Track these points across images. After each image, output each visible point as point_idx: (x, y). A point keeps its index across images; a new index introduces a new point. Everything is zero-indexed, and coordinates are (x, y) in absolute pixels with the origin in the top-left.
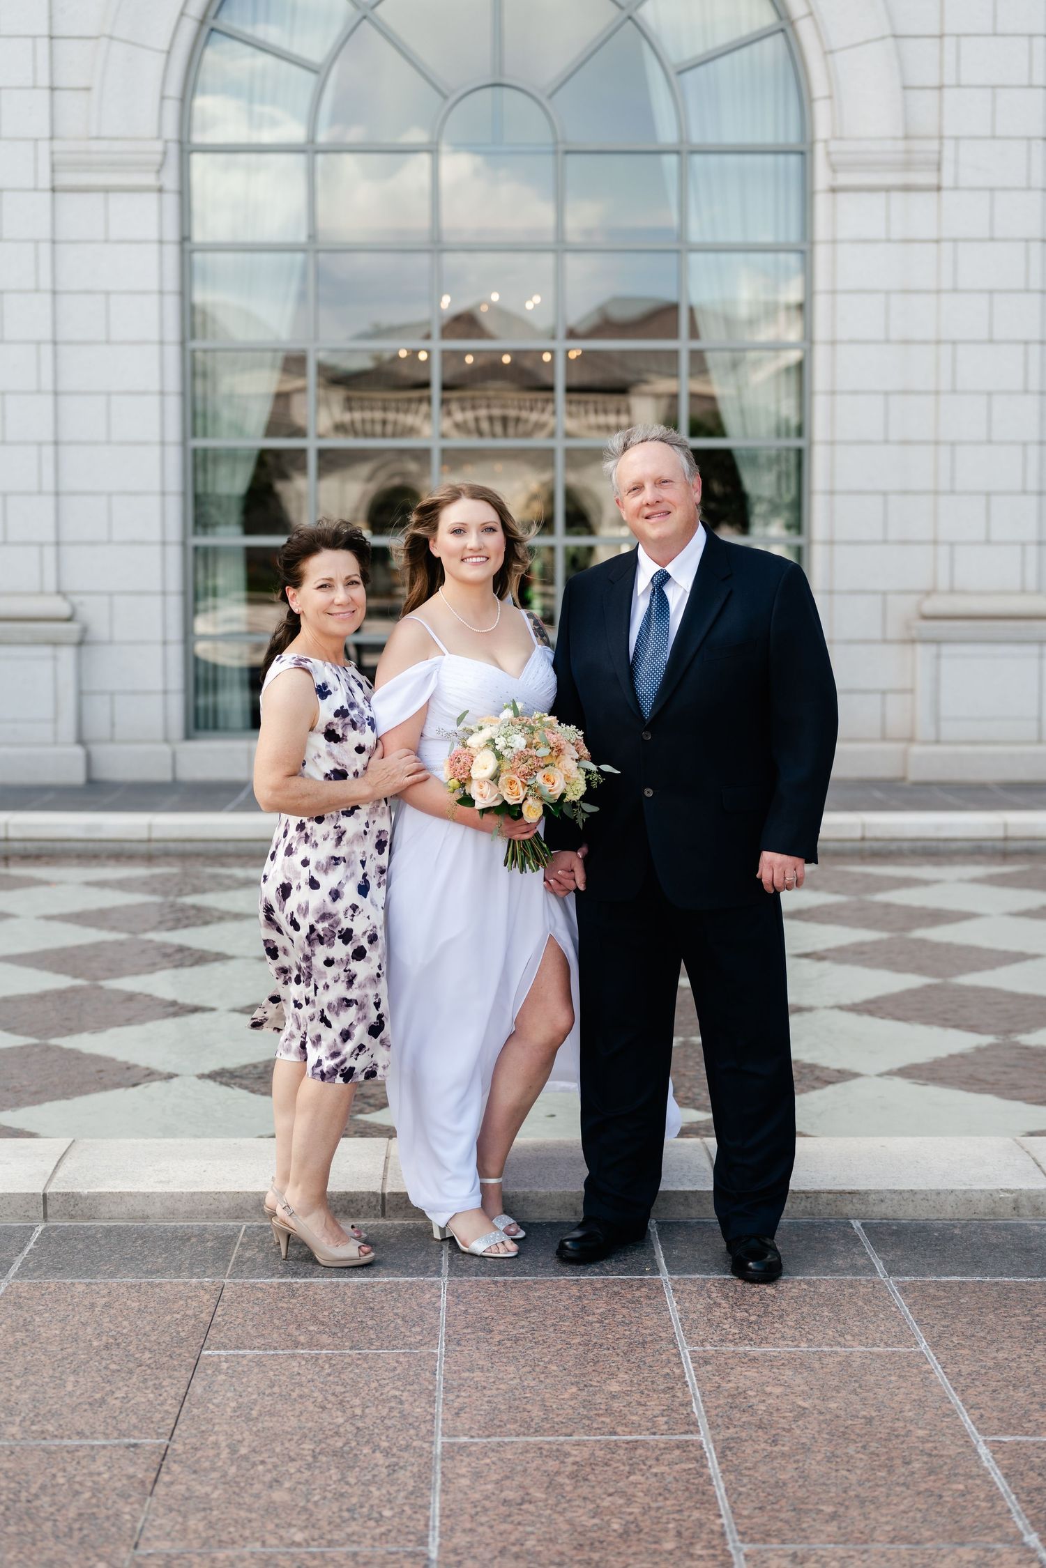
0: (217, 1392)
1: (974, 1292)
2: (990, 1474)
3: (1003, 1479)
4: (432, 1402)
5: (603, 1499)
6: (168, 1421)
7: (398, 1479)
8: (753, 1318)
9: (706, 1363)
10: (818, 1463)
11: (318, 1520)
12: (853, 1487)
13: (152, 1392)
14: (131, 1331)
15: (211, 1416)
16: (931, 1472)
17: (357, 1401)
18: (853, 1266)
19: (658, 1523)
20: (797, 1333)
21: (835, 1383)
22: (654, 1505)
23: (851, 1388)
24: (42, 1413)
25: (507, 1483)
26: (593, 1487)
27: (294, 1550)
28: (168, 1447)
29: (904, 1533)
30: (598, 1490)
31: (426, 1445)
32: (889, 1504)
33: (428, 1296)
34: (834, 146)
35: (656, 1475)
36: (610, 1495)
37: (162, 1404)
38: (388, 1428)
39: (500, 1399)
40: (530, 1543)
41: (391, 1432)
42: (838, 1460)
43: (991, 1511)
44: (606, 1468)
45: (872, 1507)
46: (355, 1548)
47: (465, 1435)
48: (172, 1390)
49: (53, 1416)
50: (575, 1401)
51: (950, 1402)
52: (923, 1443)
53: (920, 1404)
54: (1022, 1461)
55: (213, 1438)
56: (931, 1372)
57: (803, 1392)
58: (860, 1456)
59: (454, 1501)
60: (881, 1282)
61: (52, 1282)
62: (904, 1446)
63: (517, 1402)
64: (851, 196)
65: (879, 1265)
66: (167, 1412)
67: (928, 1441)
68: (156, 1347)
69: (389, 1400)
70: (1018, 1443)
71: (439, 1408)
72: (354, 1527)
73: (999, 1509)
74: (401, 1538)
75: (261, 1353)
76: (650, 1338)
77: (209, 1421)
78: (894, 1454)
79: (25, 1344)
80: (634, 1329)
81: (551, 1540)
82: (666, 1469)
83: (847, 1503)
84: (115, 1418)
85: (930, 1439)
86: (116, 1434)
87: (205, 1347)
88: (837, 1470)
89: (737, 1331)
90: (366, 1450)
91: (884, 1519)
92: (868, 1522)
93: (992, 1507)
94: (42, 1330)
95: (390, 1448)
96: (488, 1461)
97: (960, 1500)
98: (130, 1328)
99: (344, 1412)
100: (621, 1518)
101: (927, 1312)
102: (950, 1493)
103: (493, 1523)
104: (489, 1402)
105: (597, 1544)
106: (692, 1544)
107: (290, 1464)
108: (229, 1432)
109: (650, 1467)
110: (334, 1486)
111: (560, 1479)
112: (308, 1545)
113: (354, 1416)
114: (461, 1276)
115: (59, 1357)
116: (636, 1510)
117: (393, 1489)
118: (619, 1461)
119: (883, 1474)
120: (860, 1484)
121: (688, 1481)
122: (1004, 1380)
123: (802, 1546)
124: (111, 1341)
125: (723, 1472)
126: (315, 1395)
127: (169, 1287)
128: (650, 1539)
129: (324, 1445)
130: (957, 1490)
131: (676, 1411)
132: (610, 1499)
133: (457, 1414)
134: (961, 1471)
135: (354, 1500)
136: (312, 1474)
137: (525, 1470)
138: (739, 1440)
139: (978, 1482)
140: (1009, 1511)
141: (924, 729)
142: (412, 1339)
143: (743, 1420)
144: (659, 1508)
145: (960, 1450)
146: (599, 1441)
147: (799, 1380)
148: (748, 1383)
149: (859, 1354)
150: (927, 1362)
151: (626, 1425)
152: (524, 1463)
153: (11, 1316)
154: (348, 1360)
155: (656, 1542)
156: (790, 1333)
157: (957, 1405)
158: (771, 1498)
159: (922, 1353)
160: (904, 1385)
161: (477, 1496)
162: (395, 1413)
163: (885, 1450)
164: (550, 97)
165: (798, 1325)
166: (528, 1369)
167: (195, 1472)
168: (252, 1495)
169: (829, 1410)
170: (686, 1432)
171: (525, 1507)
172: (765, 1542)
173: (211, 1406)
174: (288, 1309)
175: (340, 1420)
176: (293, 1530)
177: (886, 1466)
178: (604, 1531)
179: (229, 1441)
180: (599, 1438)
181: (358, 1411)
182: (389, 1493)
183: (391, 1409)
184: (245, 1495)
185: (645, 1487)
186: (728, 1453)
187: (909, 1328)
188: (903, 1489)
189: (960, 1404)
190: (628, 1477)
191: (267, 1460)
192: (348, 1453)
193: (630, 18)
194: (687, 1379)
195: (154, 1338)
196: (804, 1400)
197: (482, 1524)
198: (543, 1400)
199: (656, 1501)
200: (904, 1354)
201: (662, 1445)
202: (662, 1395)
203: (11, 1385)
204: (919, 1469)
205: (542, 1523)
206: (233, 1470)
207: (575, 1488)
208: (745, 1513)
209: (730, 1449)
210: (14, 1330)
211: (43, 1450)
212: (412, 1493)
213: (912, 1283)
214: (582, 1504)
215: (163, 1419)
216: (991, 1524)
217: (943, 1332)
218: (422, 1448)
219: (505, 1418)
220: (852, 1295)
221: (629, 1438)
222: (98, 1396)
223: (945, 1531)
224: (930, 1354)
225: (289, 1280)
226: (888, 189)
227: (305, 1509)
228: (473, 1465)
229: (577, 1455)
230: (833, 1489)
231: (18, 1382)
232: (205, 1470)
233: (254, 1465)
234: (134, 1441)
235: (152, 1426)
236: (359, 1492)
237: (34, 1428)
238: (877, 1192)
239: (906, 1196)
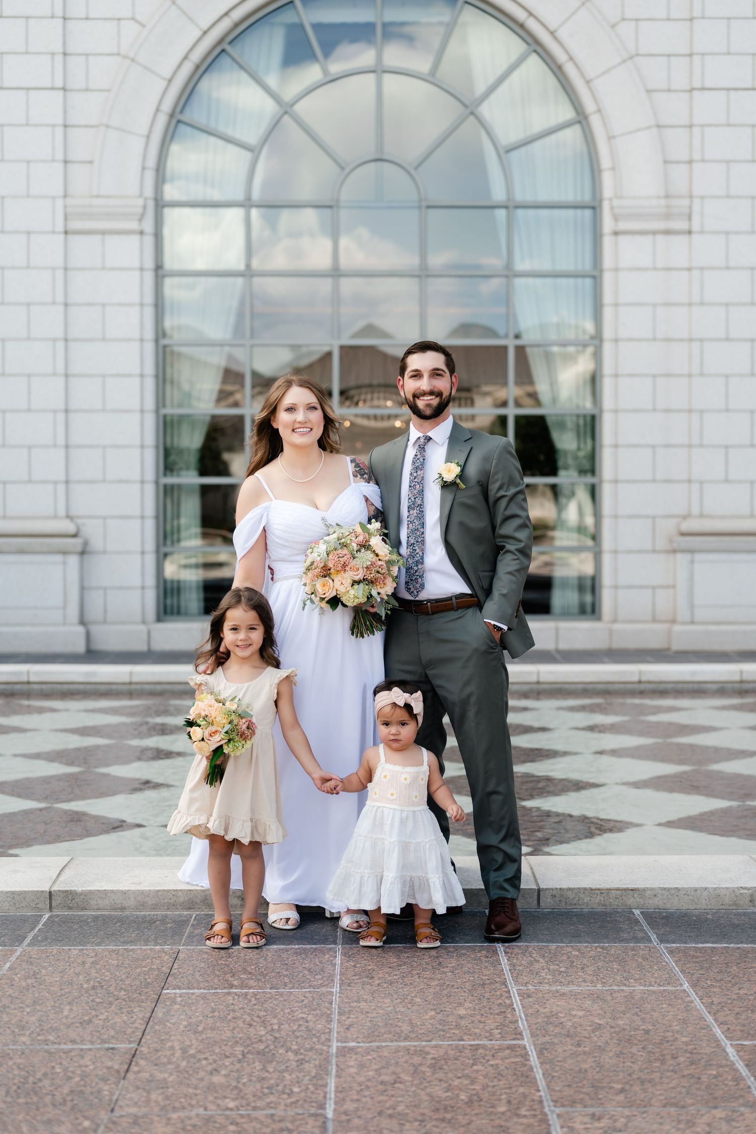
0: (173, 1015)
1: (722, 953)
2: (735, 1064)
3: (745, 1068)
4: (330, 1021)
5: (453, 1081)
6: (137, 1034)
7: (304, 1069)
8: (562, 969)
9: (529, 996)
10: (610, 1058)
11: (246, 1094)
12: (636, 1073)
13: (126, 1016)
14: (111, 978)
15: (168, 1030)
16: (692, 1063)
17: (275, 1021)
18: (635, 938)
19: (494, 1095)
20: (595, 978)
21: (622, 1009)
22: (491, 1084)
23: (634, 1010)
24: (45, 1028)
25: (384, 1071)
26: (446, 1073)
27: (228, 1113)
28: (136, 1050)
29: (673, 1101)
31: (325, 1048)
32: (662, 1083)
33: (327, 956)
34: (616, 203)
35: (492, 1065)
36: (459, 1078)
37: (133, 1023)
38: (297, 1037)
39: (379, 1019)
40: (401, 1108)
41: (299, 1040)
42: (625, 1056)
43: (736, 1088)
44: (456, 1062)
45: (650, 1085)
46: (272, 1111)
47: (353, 1041)
48: (140, 1014)
49: (53, 1030)
50: (433, 1020)
51: (705, 1021)
52: (686, 1045)
53: (684, 1021)
55: (170, 1044)
56: (692, 1002)
57: (599, 1014)
58: (641, 1053)
59: (345, 1082)
60: (655, 948)
61: (55, 949)
62: (673, 1047)
63: (391, 1021)
64: (629, 237)
65: (654, 937)
66: (136, 1028)
67: (690, 1044)
68: (129, 988)
69: (298, 1020)
71: (335, 1025)
72: (272, 1098)
73: (742, 1086)
74: (306, 1105)
75: (206, 991)
76: (488, 982)
77: (167, 1033)
78: (665, 1052)
79: (34, 987)
80: (476, 976)
81: (415, 1106)
82: (499, 1062)
83: (631, 1082)
84: (98, 1031)
85: (692, 1043)
86: (99, 1041)
87: (165, 987)
88: (624, 1063)
89: (551, 977)
90: (281, 1051)
91: (658, 1093)
92: (646, 1094)
93: (737, 1085)
94: (47, 978)
95: (299, 1050)
96: (370, 1057)
97: (714, 1081)
98: (109, 975)
99: (265, 1027)
100: (467, 1092)
101: (688, 966)
102: (706, 1076)
103: (373, 1095)
104: (370, 1021)
105: (449, 1108)
106: (518, 1108)
107: (226, 1060)
108: (182, 1040)
109: (488, 1060)
110: (257, 1073)
111: (423, 1069)
112: (238, 1109)
113: (273, 1030)
114: (351, 944)
115: (59, 994)
116: (477, 1087)
117: (300, 1075)
118: (465, 1057)
119: (657, 1064)
120: (641, 1071)
121: (515, 1069)
122: (744, 1007)
123: (599, 1109)
124: (97, 984)
125: (541, 1063)
126: (245, 1017)
127: (139, 951)
128: (489, 1105)
129: (250, 1048)
130: (711, 1075)
131: (507, 1026)
132: (459, 1080)
133: (348, 1029)
134: (714, 1062)
135: (272, 1082)
136: (242, 1066)
137: (397, 1063)
138: (553, 1044)
139: (727, 1069)
140: (749, 1087)
141: (683, 613)
142: (316, 983)
143: (556, 1031)
144: (494, 1086)
145: (713, 1050)
146: (451, 1045)
147: (596, 1007)
148: (559, 1008)
149: (639, 991)
150: (689, 996)
151: (470, 1035)
152: (396, 1059)
153: (24, 970)
154: (268, 996)
155: (492, 1107)
156: (589, 978)
157: (710, 1022)
158: (576, 1079)
159: (684, 990)
160: (672, 1010)
161: (362, 1079)
162: (303, 1028)
163: (659, 1050)
164: (416, 168)
165: (595, 974)
166: (399, 1001)
167: (156, 1065)
168: (198, 1079)
169: (618, 1026)
170: (514, 1039)
171: (397, 1085)
172: (572, 1107)
173: (169, 1024)
174: (225, 964)
175: (263, 1033)
176: (227, 1100)
177: (659, 1059)
178: (454, 1100)
179: (182, 1046)
180: (450, 1043)
181: (276, 1027)
182: (297, 1077)
183: (300, 1026)
184: (193, 1079)
185: (484, 1073)
186: (545, 1051)
187: (675, 975)
188: (672, 1074)
189: (713, 1021)
190: (472, 1067)
191: (209, 1057)
192: (268, 1053)
193: (472, 113)
194: (515, 1007)
195: (127, 983)
196: (600, 1019)
197: (365, 1096)
198: (410, 1020)
199: (492, 1081)
200: (672, 991)
201: (497, 1047)
202: (497, 1017)
203: (23, 1011)
204: (684, 1062)
205: (409, 1096)
206: (184, 1063)
207: (433, 1074)
208: (557, 1088)
209: (546, 1049)
210: (25, 978)
211: (46, 1052)
212: (314, 1077)
213: (677, 948)
214: (439, 1084)
215: (133, 1032)
216: (736, 1095)
217: (700, 978)
218: (322, 1050)
219: (383, 1031)
220: (634, 955)
221: (472, 1043)
222: (86, 1018)
223: (702, 1100)
224: (691, 991)
226: (654, 233)
227: (236, 1087)
228: (359, 1060)
229: (435, 1053)
230: (621, 1074)
231: (28, 1010)
232: (164, 1064)
233: (199, 1060)
234: (111, 1046)
235: (125, 1036)
236: (276, 1077)
237: (39, 1038)
238: (652, 889)
239: (673, 892)
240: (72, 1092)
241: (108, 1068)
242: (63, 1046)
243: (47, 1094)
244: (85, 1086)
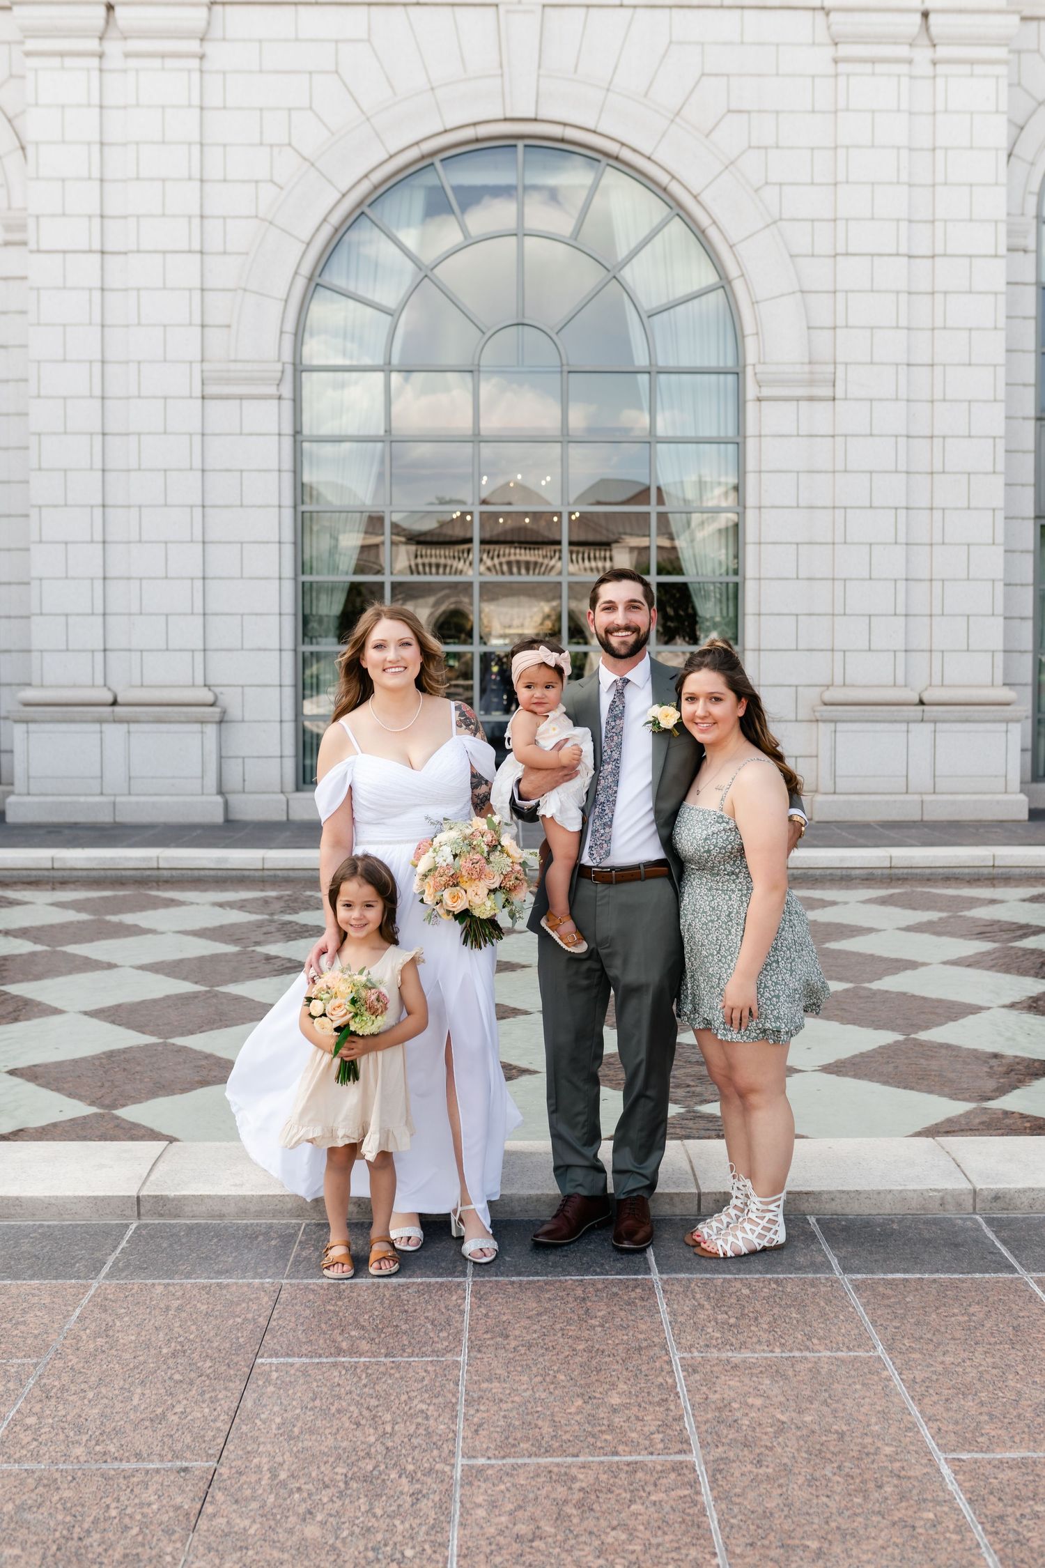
0: (265, 1406)
1: (917, 1290)
2: (955, 1498)
3: (968, 1507)
4: (454, 1418)
6: (218, 1441)
7: (420, 1510)
8: (732, 1321)
9: (695, 1371)
10: (800, 1487)
12: (834, 1517)
13: (208, 1406)
15: (257, 1434)
16: (902, 1497)
17: (388, 1417)
18: (813, 1264)
20: (771, 1337)
21: (808, 1393)
22: (654, 1541)
23: (822, 1398)
24: (107, 1430)
25: (520, 1514)
28: (214, 1472)
30: (603, 1523)
32: (868, 1538)
33: (454, 1298)
35: (654, 1503)
36: (614, 1529)
37: (214, 1420)
38: (414, 1448)
39: (514, 1413)
41: (416, 1453)
42: (818, 1484)
43: (961, 1546)
44: (609, 1496)
45: (853, 1541)
47: (483, 1456)
48: (226, 1404)
49: (116, 1434)
50: (580, 1416)
51: (910, 1414)
52: (891, 1462)
53: (884, 1416)
54: (982, 1483)
55: (256, 1461)
56: (889, 1379)
57: (780, 1403)
58: (837, 1478)
59: (471, 1536)
60: (837, 1281)
61: (136, 1284)
62: (875, 1466)
63: (530, 1417)
65: (834, 1262)
66: (218, 1429)
67: (896, 1460)
68: (216, 1355)
69: (415, 1415)
70: (976, 1461)
71: (461, 1425)
73: (968, 1542)
75: (308, 1361)
76: (644, 1344)
77: (255, 1440)
79: (103, 1352)
82: (662, 1496)
83: (830, 1537)
84: (171, 1436)
85: (898, 1457)
86: (170, 1456)
87: (260, 1355)
88: (817, 1497)
89: (718, 1335)
90: (393, 1475)
93: (963, 1540)
95: (415, 1471)
96: (502, 1487)
97: (932, 1532)
98: (196, 1333)
99: (376, 1429)
100: (624, 1558)
101: (879, 1312)
102: (922, 1523)
104: (505, 1417)
108: (272, 1453)
109: (649, 1494)
110: (362, 1519)
111: (568, 1509)
113: (385, 1433)
114: (483, 1276)
115: (131, 1365)
116: (638, 1547)
117: (415, 1523)
118: (621, 1487)
119: (859, 1500)
120: (840, 1513)
121: (684, 1512)
122: (954, 1387)
124: (179, 1347)
125: (715, 1499)
126: (351, 1407)
127: (234, 1289)
129: (355, 1469)
130: (928, 1520)
131: (670, 1427)
132: (613, 1533)
133: (476, 1431)
134: (929, 1495)
135: (379, 1537)
136: (343, 1505)
137: (536, 1499)
138: (728, 1461)
139: (946, 1509)
141: (826, 783)
142: (439, 1346)
143: (730, 1437)
144: (659, 1545)
145: (925, 1471)
146: (602, 1462)
147: (776, 1391)
148: (732, 1393)
149: (826, 1360)
150: (885, 1368)
151: (626, 1444)
152: (535, 1489)
154: (382, 1369)
156: (765, 1336)
157: (916, 1416)
158: (760, 1531)
159: (879, 1357)
160: (868, 1394)
161: (492, 1530)
162: (421, 1431)
163: (858, 1471)
164: (558, 332)
165: (772, 1329)
166: (539, 1379)
167: (237, 1502)
169: (805, 1424)
170: (680, 1452)
171: (536, 1544)
173: (258, 1422)
174: (334, 1312)
175: (372, 1439)
177: (861, 1490)
179: (271, 1464)
180: (602, 1458)
181: (388, 1428)
182: (412, 1528)
183: (418, 1425)
184: (280, 1531)
185: (645, 1518)
186: (719, 1477)
187: (866, 1330)
188: (879, 1517)
189: (919, 1415)
190: (629, 1507)
191: (304, 1487)
194: (679, 1389)
195: (216, 1344)
196: (782, 1412)
198: (552, 1415)
199: (656, 1536)
200: (864, 1359)
201: (659, 1468)
202: (657, 1410)
206: (271, 1499)
209: (720, 1471)
210: (96, 1337)
211: (102, 1476)
212: (433, 1527)
213: (864, 1281)
215: (214, 1438)
217: (895, 1334)
218: (444, 1472)
219: (519, 1435)
220: (815, 1294)
221: (629, 1459)
222: (159, 1411)
224: (886, 1358)
226: (796, 399)
228: (489, 1492)
229: (584, 1479)
230: (816, 1520)
232: (246, 1499)
233: (291, 1493)
234: (184, 1464)
235: (203, 1446)
236: (384, 1527)
237: (98, 1448)
238: (829, 1192)
239: (853, 1195)
240: (126, 1556)
241: (177, 1508)
242: (125, 1465)
244: (143, 1545)
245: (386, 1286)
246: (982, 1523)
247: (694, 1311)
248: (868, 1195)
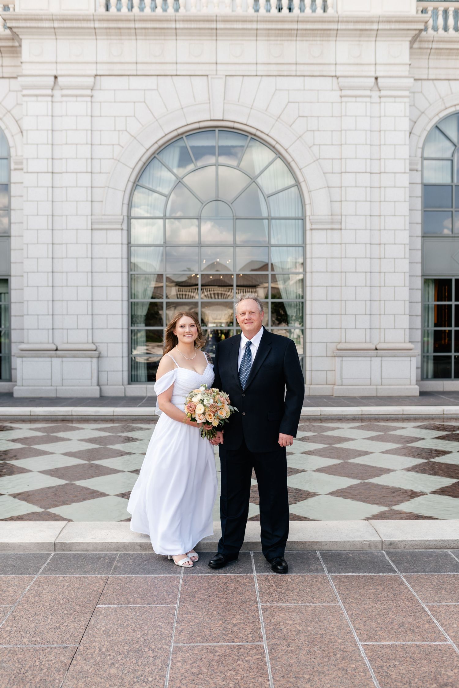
0: (99, 623)
1: (357, 580)
2: (364, 659)
3: (369, 662)
4: (172, 628)
6: (80, 637)
9: (267, 610)
10: (304, 655)
12: (316, 666)
13: (77, 623)
14: (74, 597)
15: (95, 634)
16: (344, 659)
17: (146, 628)
18: (317, 569)
20: (298, 598)
21: (310, 619)
22: (245, 675)
23: (316, 621)
25: (194, 665)
26: (224, 666)
28: (78, 648)
30: (226, 668)
32: (329, 674)
33: (176, 582)
34: (311, 217)
35: (247, 661)
36: (230, 670)
37: (79, 629)
38: (155, 639)
39: (195, 626)
42: (311, 653)
43: (365, 677)
44: (230, 658)
45: (322, 676)
47: (182, 642)
48: (84, 622)
50: (221, 627)
51: (349, 627)
52: (340, 645)
53: (339, 628)
54: (375, 654)
55: (94, 643)
56: (342, 614)
57: (299, 623)
58: (319, 652)
59: (175, 673)
60: (326, 576)
61: (52, 576)
62: (334, 647)
63: (201, 628)
64: (316, 231)
65: (325, 569)
66: (80, 632)
68: (81, 604)
69: (157, 627)
70: (373, 645)
71: (174, 631)
73: (368, 676)
75: (117, 606)
76: (248, 600)
77: (94, 636)
78: (330, 651)
80: (243, 596)
82: (250, 658)
85: (343, 644)
86: (61, 642)
87: (98, 603)
88: (310, 658)
89: (277, 597)
90: (146, 650)
93: (365, 675)
94: (44, 596)
95: (155, 648)
96: (188, 654)
97: (354, 672)
98: (74, 595)
99: (141, 632)
100: (233, 681)
101: (341, 588)
102: (350, 669)
104: (191, 628)
108: (100, 641)
109: (245, 657)
110: (133, 666)
114: (187, 574)
115: (48, 608)
116: (239, 677)
117: (154, 668)
118: (234, 654)
119: (326, 660)
124: (67, 601)
125: (271, 659)
127: (90, 578)
129: (132, 647)
131: (255, 632)
132: (230, 672)
133: (180, 633)
135: (139, 673)
137: (201, 659)
138: (276, 645)
139: (360, 663)
141: (338, 381)
142: (168, 600)
143: (278, 636)
144: (247, 677)
145: (353, 649)
146: (228, 645)
147: (298, 618)
148: (281, 619)
149: (318, 606)
150: (341, 610)
151: (238, 638)
152: (201, 656)
154: (145, 609)
156: (295, 597)
158: (287, 671)
159: (340, 605)
160: (334, 620)
162: (159, 633)
163: (327, 649)
165: (298, 595)
166: (206, 613)
167: (85, 660)
169: (308, 631)
170: (259, 641)
173: (96, 629)
175: (139, 636)
177: (327, 655)
179: (99, 645)
180: (228, 644)
181: (146, 632)
182: (152, 670)
183: (157, 631)
185: (243, 666)
186: (273, 651)
187: (335, 595)
188: (334, 666)
189: (353, 627)
190: (237, 662)
191: (111, 654)
192: (140, 651)
193: (254, 182)
194: (260, 617)
196: (300, 626)
198: (210, 627)
199: (246, 673)
201: (250, 647)
202: (251, 625)
204: (339, 657)
206: (99, 659)
207: (218, 666)
209: (273, 649)
210: (35, 596)
211: (34, 650)
212: (160, 669)
213: (336, 576)
215: (78, 635)
217: (347, 597)
218: (166, 649)
219: (196, 635)
220: (316, 581)
221: (238, 644)
222: (58, 625)
224: (342, 606)
225: (130, 575)
226: (327, 229)
228: (183, 656)
229: (220, 651)
230: (309, 668)
232: (89, 659)
233: (106, 656)
234: (66, 645)
235: (74, 638)
236: (141, 669)
237: (33, 639)
238: (325, 542)
239: (334, 543)
240: (41, 680)
241: (62, 662)
242: (43, 646)
243: (28, 682)
244: (48, 676)
245: (149, 577)
246: (373, 669)
247: (269, 587)
248: (340, 543)
